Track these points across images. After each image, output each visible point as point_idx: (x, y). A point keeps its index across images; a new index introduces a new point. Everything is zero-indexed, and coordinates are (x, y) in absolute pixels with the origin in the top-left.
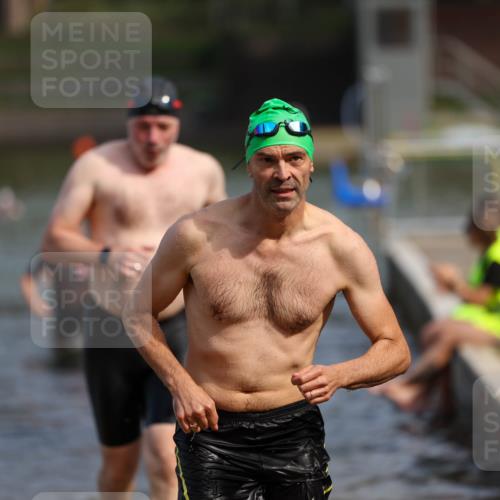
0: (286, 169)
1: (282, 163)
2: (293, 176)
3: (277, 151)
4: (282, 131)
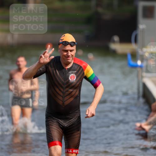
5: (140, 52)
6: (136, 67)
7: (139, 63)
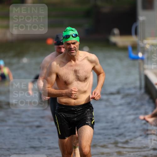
0: (72, 46)
1: (72, 45)
2: (74, 47)
3: (70, 42)
4: (71, 37)
5: (141, 44)
6: (137, 58)
7: (140, 55)
